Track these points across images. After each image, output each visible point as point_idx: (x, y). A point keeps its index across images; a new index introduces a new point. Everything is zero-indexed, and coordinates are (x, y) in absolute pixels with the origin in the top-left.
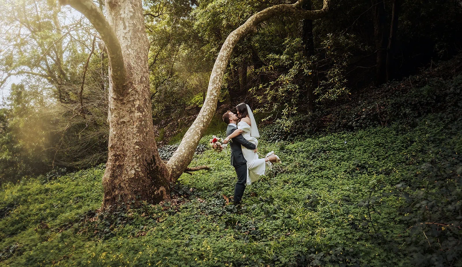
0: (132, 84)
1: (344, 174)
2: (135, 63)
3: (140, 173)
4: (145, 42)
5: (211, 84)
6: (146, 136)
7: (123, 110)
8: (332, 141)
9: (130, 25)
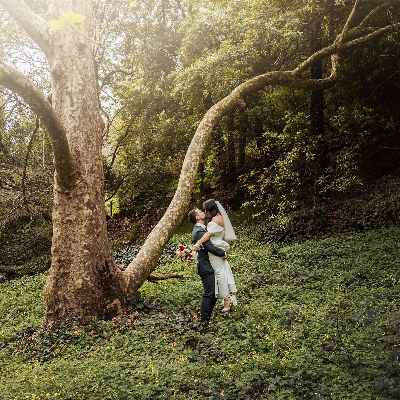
0: (80, 174)
1: (340, 285)
2: (84, 148)
3: (89, 283)
4: (97, 122)
5: (184, 173)
6: (98, 237)
7: (69, 206)
8: (336, 243)
9: (79, 101)
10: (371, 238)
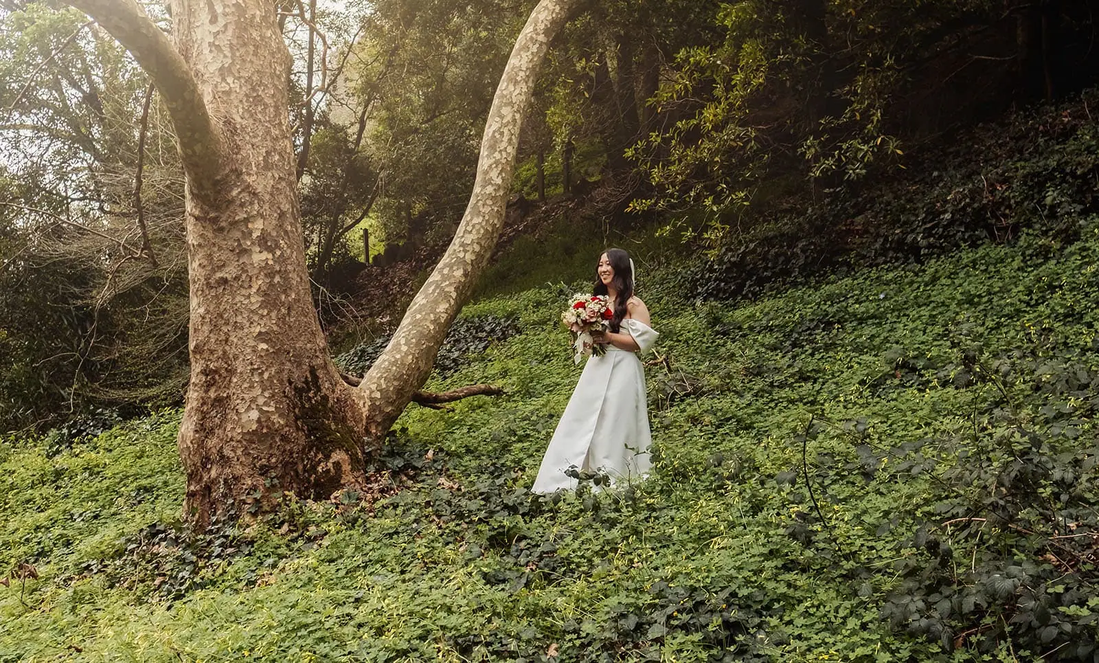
0: (239, 174)
1: (858, 390)
2: (247, 115)
3: (275, 418)
4: (273, 54)
5: (486, 153)
6: (289, 314)
7: (220, 248)
8: (856, 292)
9: (227, 10)
10: (937, 275)
